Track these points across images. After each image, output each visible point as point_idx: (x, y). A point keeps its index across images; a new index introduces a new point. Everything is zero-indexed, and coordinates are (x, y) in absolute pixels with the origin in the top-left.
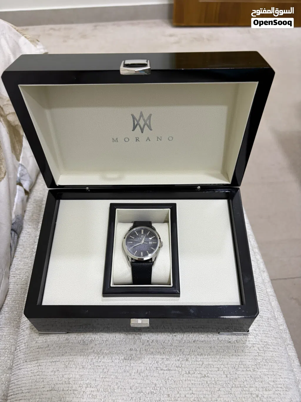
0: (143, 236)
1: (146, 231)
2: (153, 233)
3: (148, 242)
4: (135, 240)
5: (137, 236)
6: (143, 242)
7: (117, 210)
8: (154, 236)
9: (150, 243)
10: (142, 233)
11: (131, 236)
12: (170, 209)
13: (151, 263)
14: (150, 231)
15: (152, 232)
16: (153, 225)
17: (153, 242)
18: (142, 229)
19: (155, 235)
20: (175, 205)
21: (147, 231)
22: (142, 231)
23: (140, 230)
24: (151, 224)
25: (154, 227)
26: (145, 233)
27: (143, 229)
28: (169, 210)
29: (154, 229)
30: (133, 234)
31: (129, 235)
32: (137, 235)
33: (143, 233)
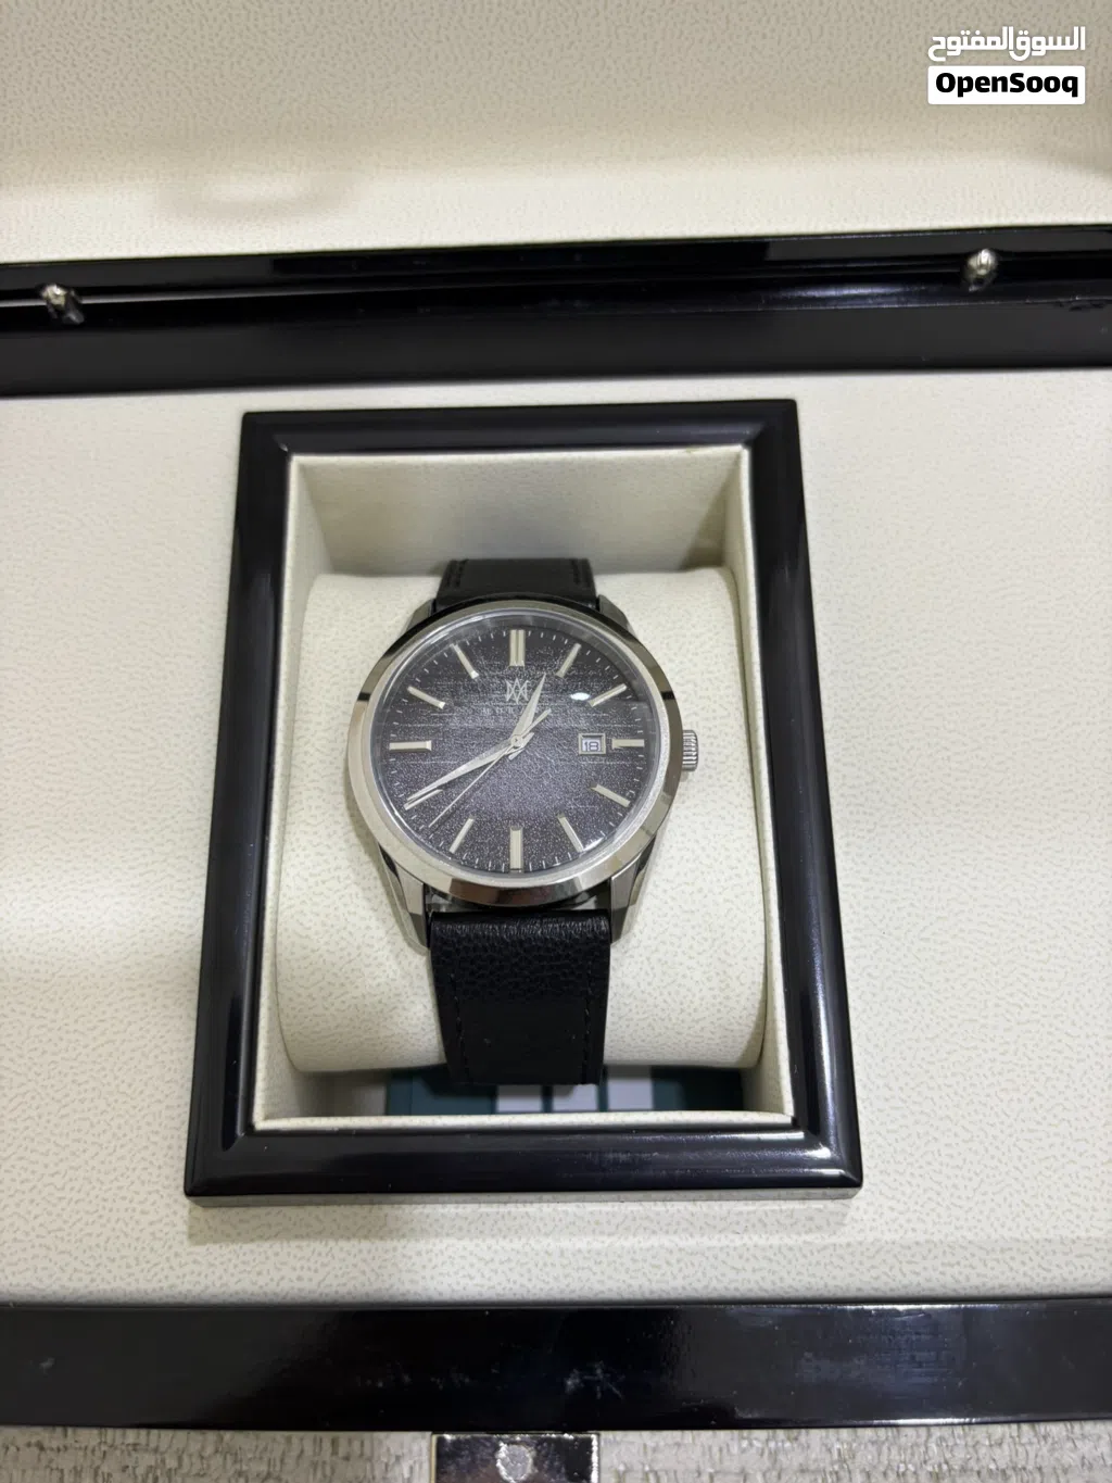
0: (523, 691)
1: (545, 645)
2: (606, 660)
3: (569, 738)
4: (455, 723)
5: (473, 687)
6: (521, 737)
7: (303, 469)
8: (615, 684)
9: (588, 745)
10: (517, 657)
11: (421, 687)
12: (748, 443)
13: (603, 924)
14: (585, 646)
15: (596, 652)
16: (609, 587)
17: (611, 733)
18: (519, 626)
19: (624, 673)
20: (786, 411)
21: (558, 643)
22: (517, 640)
23: (499, 636)
24: (590, 584)
25: (613, 607)
26: (543, 658)
27: (519, 624)
28: (738, 457)
29: (619, 625)
30: (438, 672)
31: (407, 678)
32: (474, 674)
33: (522, 663)
